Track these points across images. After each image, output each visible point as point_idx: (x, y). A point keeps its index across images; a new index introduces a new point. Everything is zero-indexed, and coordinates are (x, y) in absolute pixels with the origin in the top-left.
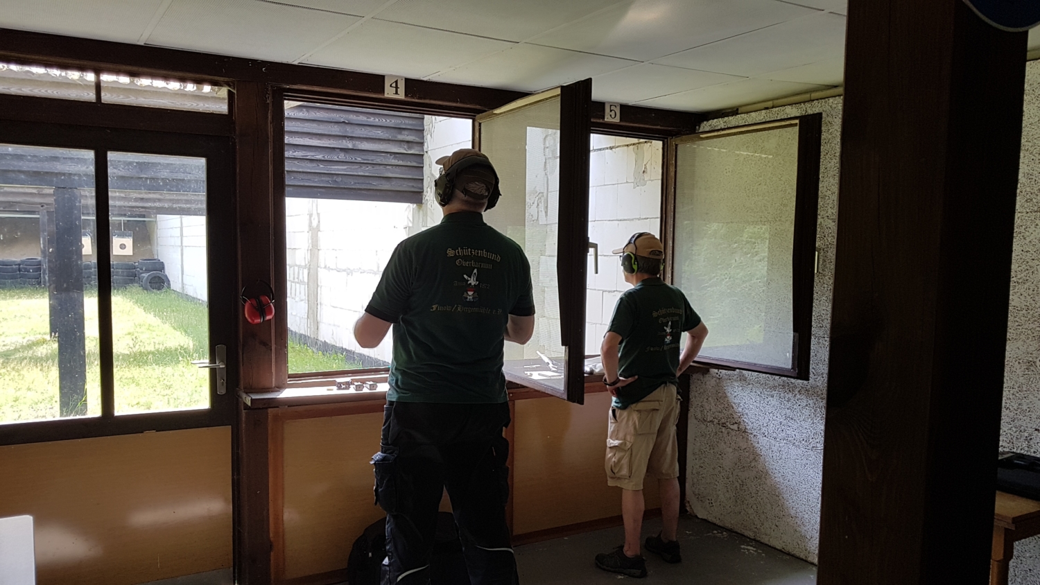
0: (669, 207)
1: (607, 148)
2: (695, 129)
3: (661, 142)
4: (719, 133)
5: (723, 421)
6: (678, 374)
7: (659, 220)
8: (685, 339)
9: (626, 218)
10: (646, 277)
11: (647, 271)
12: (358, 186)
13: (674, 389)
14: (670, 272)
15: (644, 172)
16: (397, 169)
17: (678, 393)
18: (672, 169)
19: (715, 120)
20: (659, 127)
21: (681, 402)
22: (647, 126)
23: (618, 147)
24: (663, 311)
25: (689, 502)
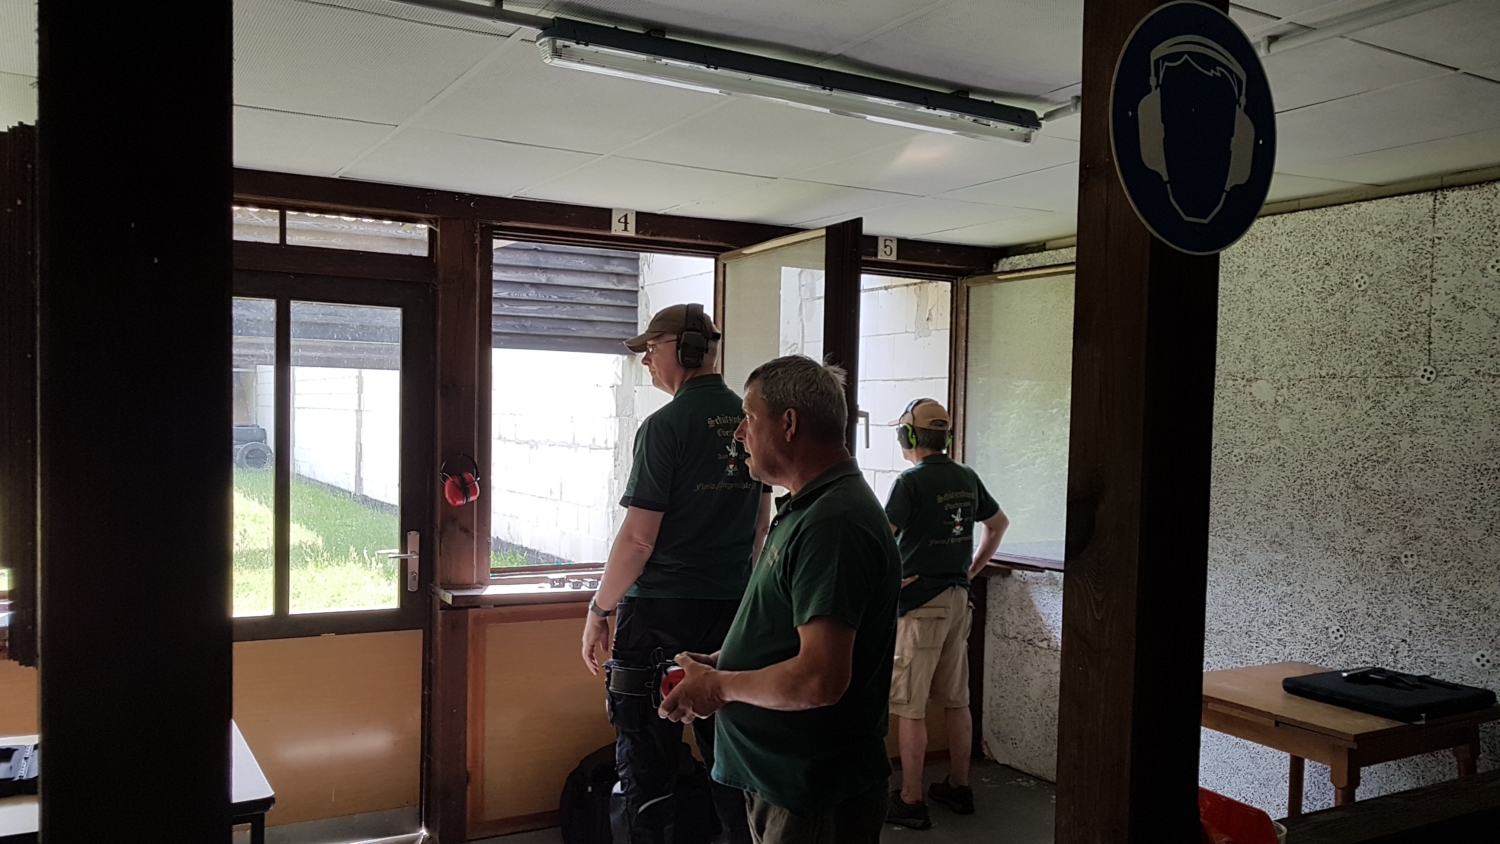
0: (959, 365)
1: (881, 288)
2: (992, 268)
3: (949, 284)
4: (1021, 274)
5: (1030, 637)
6: (971, 576)
7: (947, 380)
8: (980, 531)
9: (905, 377)
10: (928, 452)
11: (929, 446)
12: (552, 333)
13: (964, 594)
14: (961, 446)
15: (928, 319)
16: (603, 310)
17: (970, 599)
18: (963, 318)
19: (1017, 257)
20: (946, 266)
21: (973, 611)
22: (930, 265)
23: (895, 287)
24: (951, 496)
25: (986, 743)
